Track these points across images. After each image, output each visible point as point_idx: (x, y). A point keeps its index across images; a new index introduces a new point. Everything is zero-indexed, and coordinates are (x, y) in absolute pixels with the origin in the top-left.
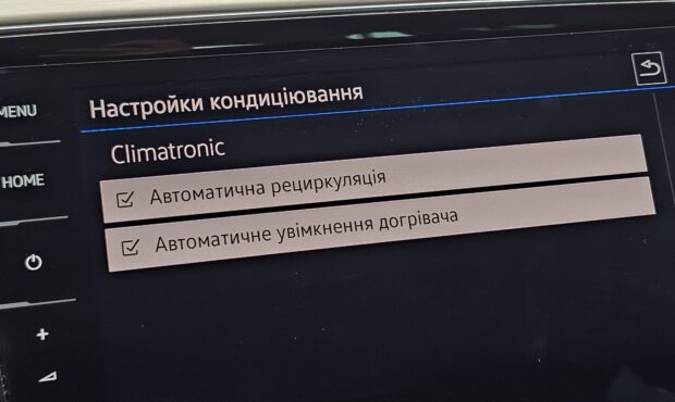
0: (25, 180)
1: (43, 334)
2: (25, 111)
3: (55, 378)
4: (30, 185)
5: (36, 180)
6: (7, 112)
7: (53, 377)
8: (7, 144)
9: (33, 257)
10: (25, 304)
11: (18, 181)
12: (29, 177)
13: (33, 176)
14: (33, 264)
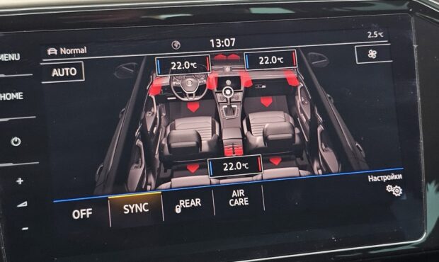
0: (12, 96)
1: (20, 181)
3: (26, 205)
4: (15, 99)
5: (18, 96)
6: (3, 57)
7: (25, 204)
8: (3, 76)
9: (16, 139)
10: (11, 164)
11: (8, 96)
12: (15, 94)
13: (17, 94)
14: (16, 143)
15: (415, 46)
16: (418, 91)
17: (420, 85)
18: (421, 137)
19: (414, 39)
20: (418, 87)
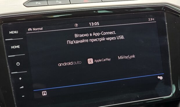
0: (16, 47)
1: (20, 79)
2: (16, 32)
4: (17, 48)
5: (18, 47)
6: (12, 32)
7: (22, 87)
8: (12, 39)
9: (18, 63)
10: (17, 72)
11: (14, 47)
12: (17, 46)
14: (18, 64)
15: (166, 23)
16: (168, 40)
17: (169, 38)
18: (170, 57)
19: (166, 21)
20: (168, 39)
